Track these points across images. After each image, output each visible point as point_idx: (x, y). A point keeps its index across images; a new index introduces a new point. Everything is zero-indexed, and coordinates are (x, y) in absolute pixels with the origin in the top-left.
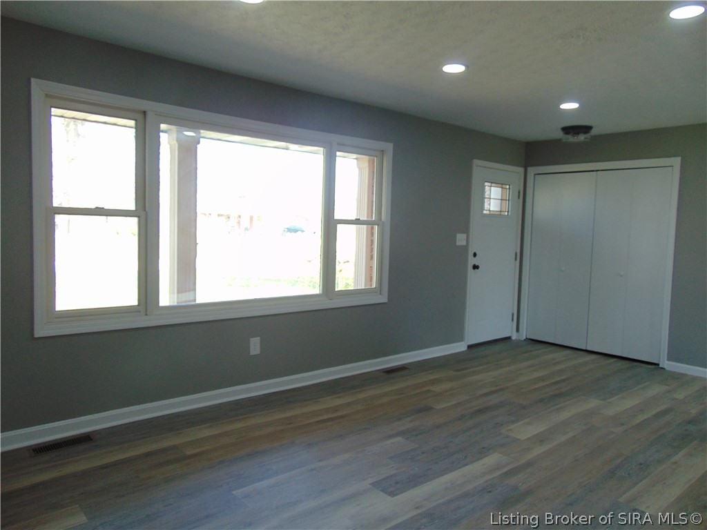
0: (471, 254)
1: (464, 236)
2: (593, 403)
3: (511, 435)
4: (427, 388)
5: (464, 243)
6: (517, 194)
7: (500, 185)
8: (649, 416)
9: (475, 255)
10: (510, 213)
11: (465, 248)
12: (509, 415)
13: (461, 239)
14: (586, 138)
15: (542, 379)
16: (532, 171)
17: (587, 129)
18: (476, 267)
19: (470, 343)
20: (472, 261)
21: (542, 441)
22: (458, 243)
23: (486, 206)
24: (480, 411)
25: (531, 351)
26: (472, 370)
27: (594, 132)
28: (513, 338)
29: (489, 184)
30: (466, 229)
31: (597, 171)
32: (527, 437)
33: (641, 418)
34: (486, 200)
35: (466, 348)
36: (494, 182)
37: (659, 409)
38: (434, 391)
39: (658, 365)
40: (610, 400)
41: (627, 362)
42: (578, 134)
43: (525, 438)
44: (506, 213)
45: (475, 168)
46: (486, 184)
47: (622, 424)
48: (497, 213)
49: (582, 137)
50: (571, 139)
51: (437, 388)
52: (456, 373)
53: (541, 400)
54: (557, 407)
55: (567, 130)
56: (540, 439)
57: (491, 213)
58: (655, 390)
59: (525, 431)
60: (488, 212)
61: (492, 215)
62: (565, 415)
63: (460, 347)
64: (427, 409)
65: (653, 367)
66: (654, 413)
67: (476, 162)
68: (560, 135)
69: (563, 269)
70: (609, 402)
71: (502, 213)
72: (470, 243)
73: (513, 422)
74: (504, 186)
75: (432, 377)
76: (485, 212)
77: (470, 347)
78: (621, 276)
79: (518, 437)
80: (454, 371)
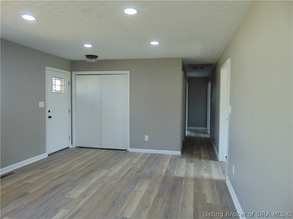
0: (47, 111)
1: (43, 103)
2: (105, 172)
3: (70, 197)
4: (25, 182)
5: (43, 106)
6: (68, 84)
7: (60, 79)
8: (125, 173)
9: (49, 111)
10: (65, 92)
11: (44, 109)
12: (69, 187)
13: (41, 104)
14: (95, 61)
15: (84, 165)
16: (74, 73)
17: (96, 57)
18: (50, 117)
19: (49, 154)
20: (48, 115)
21: (84, 196)
22: (40, 106)
23: (54, 88)
24: (55, 188)
25: (78, 152)
26: (50, 167)
27: (98, 58)
28: (70, 147)
29: (55, 78)
30: (44, 99)
31: (100, 74)
32: (78, 196)
33: (123, 174)
34: (53, 86)
35: (47, 156)
36: (57, 78)
37: (129, 169)
38: (29, 183)
39: (127, 150)
40: (111, 169)
41: (117, 151)
42: (92, 58)
43: (77, 197)
44: (64, 92)
45: (47, 71)
46: (53, 78)
47: (116, 179)
48: (59, 92)
49: (94, 60)
50: (89, 60)
51: (31, 181)
52: (42, 170)
53: (83, 176)
54: (90, 177)
55: (88, 56)
56: (83, 195)
57: (56, 92)
58: (126, 161)
59: (76, 193)
60: (55, 91)
61: (57, 93)
62: (94, 181)
63: (45, 156)
64: (25, 194)
65: (125, 151)
66: (127, 171)
67: (47, 68)
68: (85, 58)
69: (90, 115)
70: (111, 170)
71: (62, 92)
72: (46, 106)
73: (71, 190)
74: (62, 80)
75: (28, 175)
76: (53, 91)
77: (49, 155)
78: (112, 117)
79: (73, 197)
80: (41, 169)
